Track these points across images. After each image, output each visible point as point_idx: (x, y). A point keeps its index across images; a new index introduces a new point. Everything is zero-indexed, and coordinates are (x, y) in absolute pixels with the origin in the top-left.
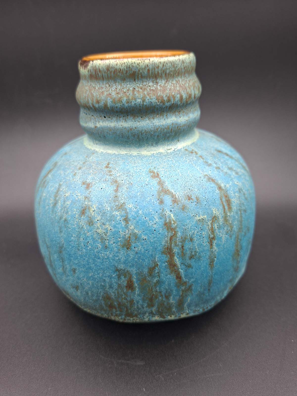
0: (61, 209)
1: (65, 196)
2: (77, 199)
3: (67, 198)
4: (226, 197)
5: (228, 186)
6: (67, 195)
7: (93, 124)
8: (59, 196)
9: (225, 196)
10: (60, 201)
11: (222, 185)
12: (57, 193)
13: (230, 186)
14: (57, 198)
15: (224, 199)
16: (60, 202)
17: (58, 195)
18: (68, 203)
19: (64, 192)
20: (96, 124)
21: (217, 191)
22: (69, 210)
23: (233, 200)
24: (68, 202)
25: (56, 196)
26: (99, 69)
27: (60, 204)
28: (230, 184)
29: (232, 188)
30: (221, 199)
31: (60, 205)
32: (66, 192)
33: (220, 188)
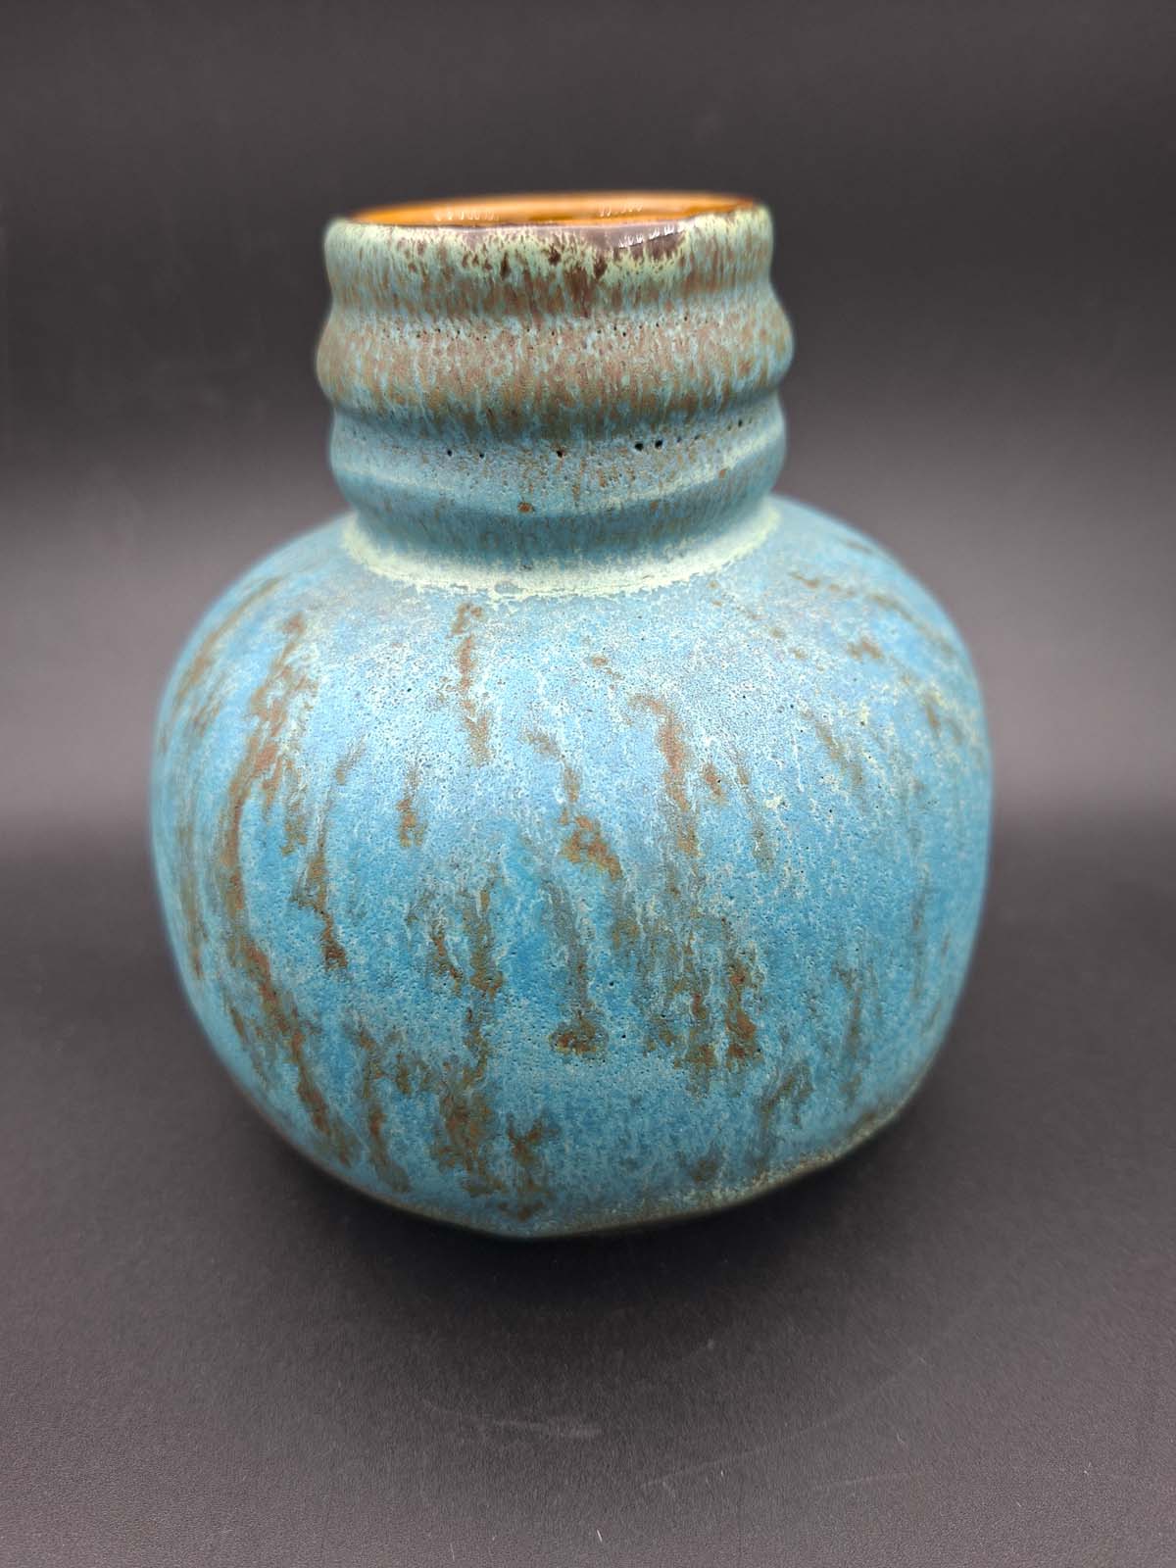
0: (887, 772)
1: (863, 723)
2: (895, 702)
3: (874, 729)
6: (864, 717)
7: (708, 466)
8: (847, 745)
10: (865, 751)
12: (832, 744)
14: (848, 754)
16: (867, 755)
17: (840, 744)
18: (891, 733)
19: (850, 718)
20: (720, 460)
22: (906, 750)
24: (886, 731)
25: (837, 755)
26: (729, 249)
27: (873, 761)
31: (875, 762)
32: (854, 713)
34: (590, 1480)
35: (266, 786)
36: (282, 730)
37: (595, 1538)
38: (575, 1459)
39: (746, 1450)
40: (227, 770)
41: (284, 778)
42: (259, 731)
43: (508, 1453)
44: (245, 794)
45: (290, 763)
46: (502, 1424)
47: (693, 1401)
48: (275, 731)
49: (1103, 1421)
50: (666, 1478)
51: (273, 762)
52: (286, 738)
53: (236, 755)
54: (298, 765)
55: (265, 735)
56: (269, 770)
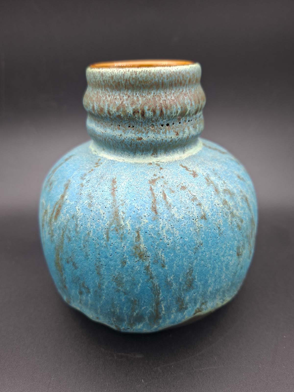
4: (60, 207)
5: (68, 202)
9: (60, 205)
11: (66, 197)
13: (69, 204)
15: (57, 206)
21: (59, 197)
23: (62, 215)
28: (71, 203)
29: (69, 206)
30: (56, 204)
33: (63, 197)
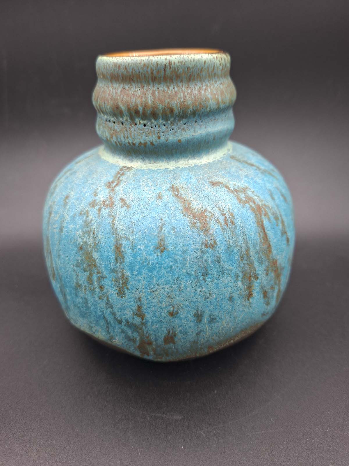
34: (180, 431)
35: (265, 215)
36: (256, 201)
37: (181, 448)
38: (175, 425)
39: (226, 423)
40: (253, 222)
41: (267, 210)
42: (251, 206)
43: (155, 423)
44: (262, 222)
45: (265, 205)
46: (154, 414)
47: (210, 408)
48: (254, 203)
49: (333, 415)
50: (202, 431)
51: (261, 208)
52: (258, 201)
53: (252, 216)
54: (267, 204)
55: (253, 205)
56: (262, 211)
